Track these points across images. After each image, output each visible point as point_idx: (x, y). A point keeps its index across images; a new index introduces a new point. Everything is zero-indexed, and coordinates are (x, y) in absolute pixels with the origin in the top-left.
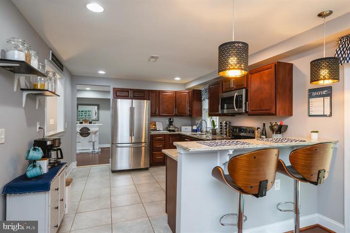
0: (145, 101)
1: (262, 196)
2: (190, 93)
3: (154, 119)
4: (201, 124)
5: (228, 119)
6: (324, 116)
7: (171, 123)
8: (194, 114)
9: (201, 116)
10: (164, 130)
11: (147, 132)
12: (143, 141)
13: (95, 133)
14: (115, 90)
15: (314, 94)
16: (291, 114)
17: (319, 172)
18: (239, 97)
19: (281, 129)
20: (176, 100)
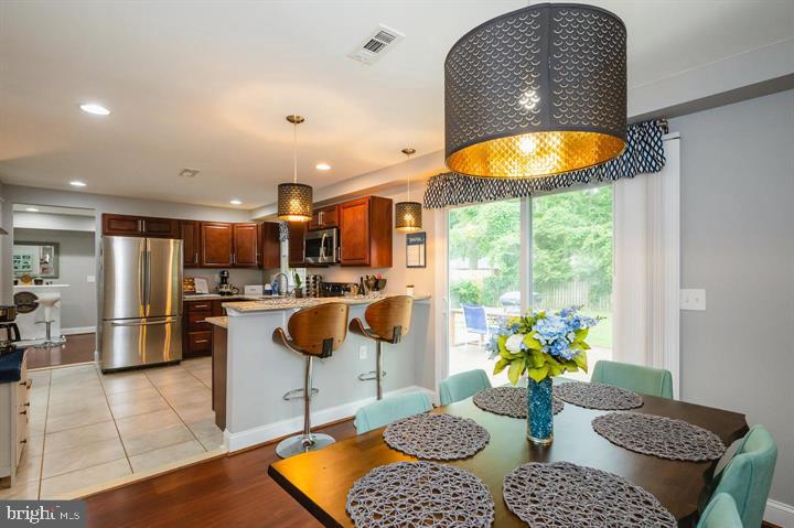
0: (172, 240)
1: (326, 356)
2: (260, 228)
3: (191, 273)
4: (278, 281)
5: (318, 272)
6: (419, 267)
7: (224, 280)
8: (265, 265)
9: (279, 267)
10: (210, 293)
11: (176, 297)
12: (168, 312)
13: (52, 303)
14: (107, 218)
15: (412, 240)
16: (390, 264)
17: (395, 328)
18: (329, 241)
19: (378, 285)
20: (233, 239)
